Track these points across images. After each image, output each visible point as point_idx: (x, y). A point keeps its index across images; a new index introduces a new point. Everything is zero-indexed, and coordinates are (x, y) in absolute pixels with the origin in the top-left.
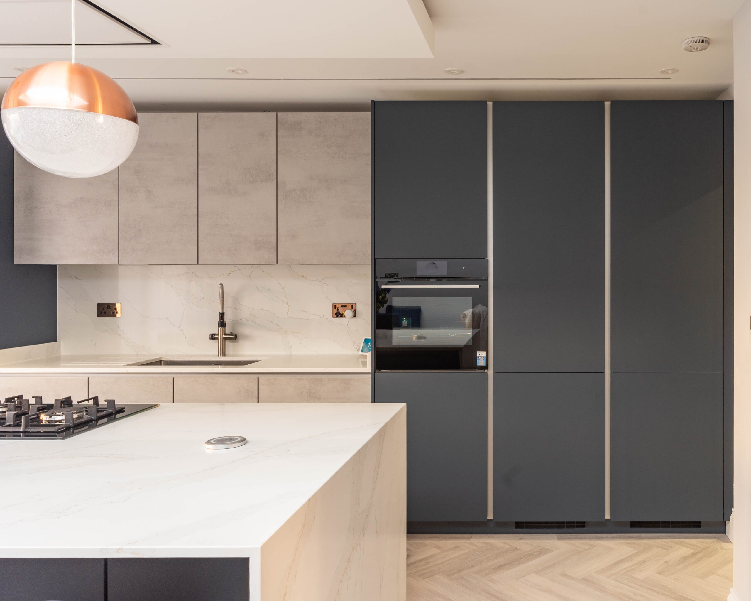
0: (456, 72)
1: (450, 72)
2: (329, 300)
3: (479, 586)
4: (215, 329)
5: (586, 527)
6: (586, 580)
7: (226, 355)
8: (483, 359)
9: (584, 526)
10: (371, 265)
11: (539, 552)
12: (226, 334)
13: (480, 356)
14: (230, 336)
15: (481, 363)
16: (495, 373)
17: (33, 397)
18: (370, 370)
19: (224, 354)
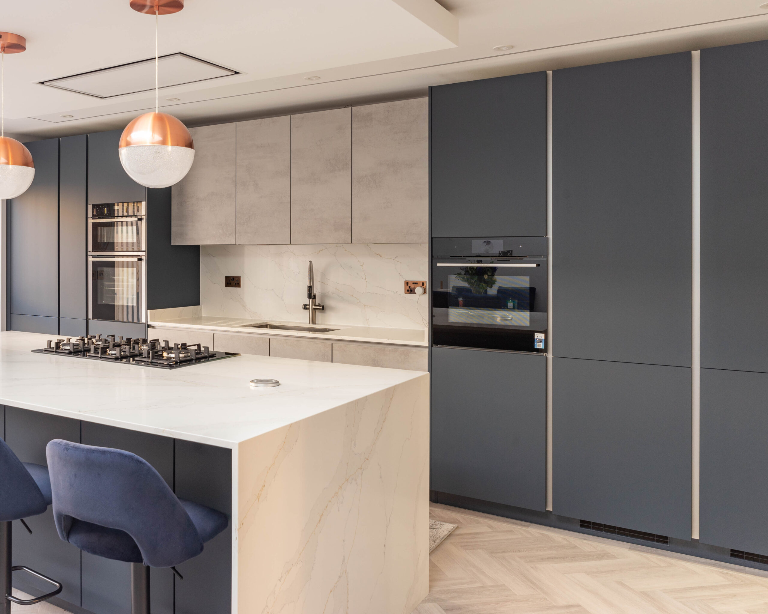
0: (506, 48)
1: (499, 49)
2: (402, 277)
3: (518, 569)
4: (307, 301)
5: (668, 544)
6: (644, 594)
7: (316, 323)
8: (542, 342)
9: (666, 543)
10: (428, 244)
11: (601, 556)
12: (315, 305)
13: (538, 338)
14: (318, 307)
15: (539, 345)
16: (556, 357)
17: (164, 341)
18: (427, 344)
19: (314, 323)
